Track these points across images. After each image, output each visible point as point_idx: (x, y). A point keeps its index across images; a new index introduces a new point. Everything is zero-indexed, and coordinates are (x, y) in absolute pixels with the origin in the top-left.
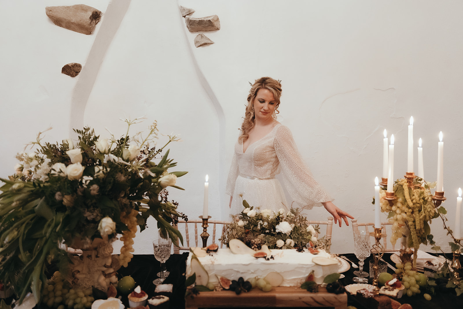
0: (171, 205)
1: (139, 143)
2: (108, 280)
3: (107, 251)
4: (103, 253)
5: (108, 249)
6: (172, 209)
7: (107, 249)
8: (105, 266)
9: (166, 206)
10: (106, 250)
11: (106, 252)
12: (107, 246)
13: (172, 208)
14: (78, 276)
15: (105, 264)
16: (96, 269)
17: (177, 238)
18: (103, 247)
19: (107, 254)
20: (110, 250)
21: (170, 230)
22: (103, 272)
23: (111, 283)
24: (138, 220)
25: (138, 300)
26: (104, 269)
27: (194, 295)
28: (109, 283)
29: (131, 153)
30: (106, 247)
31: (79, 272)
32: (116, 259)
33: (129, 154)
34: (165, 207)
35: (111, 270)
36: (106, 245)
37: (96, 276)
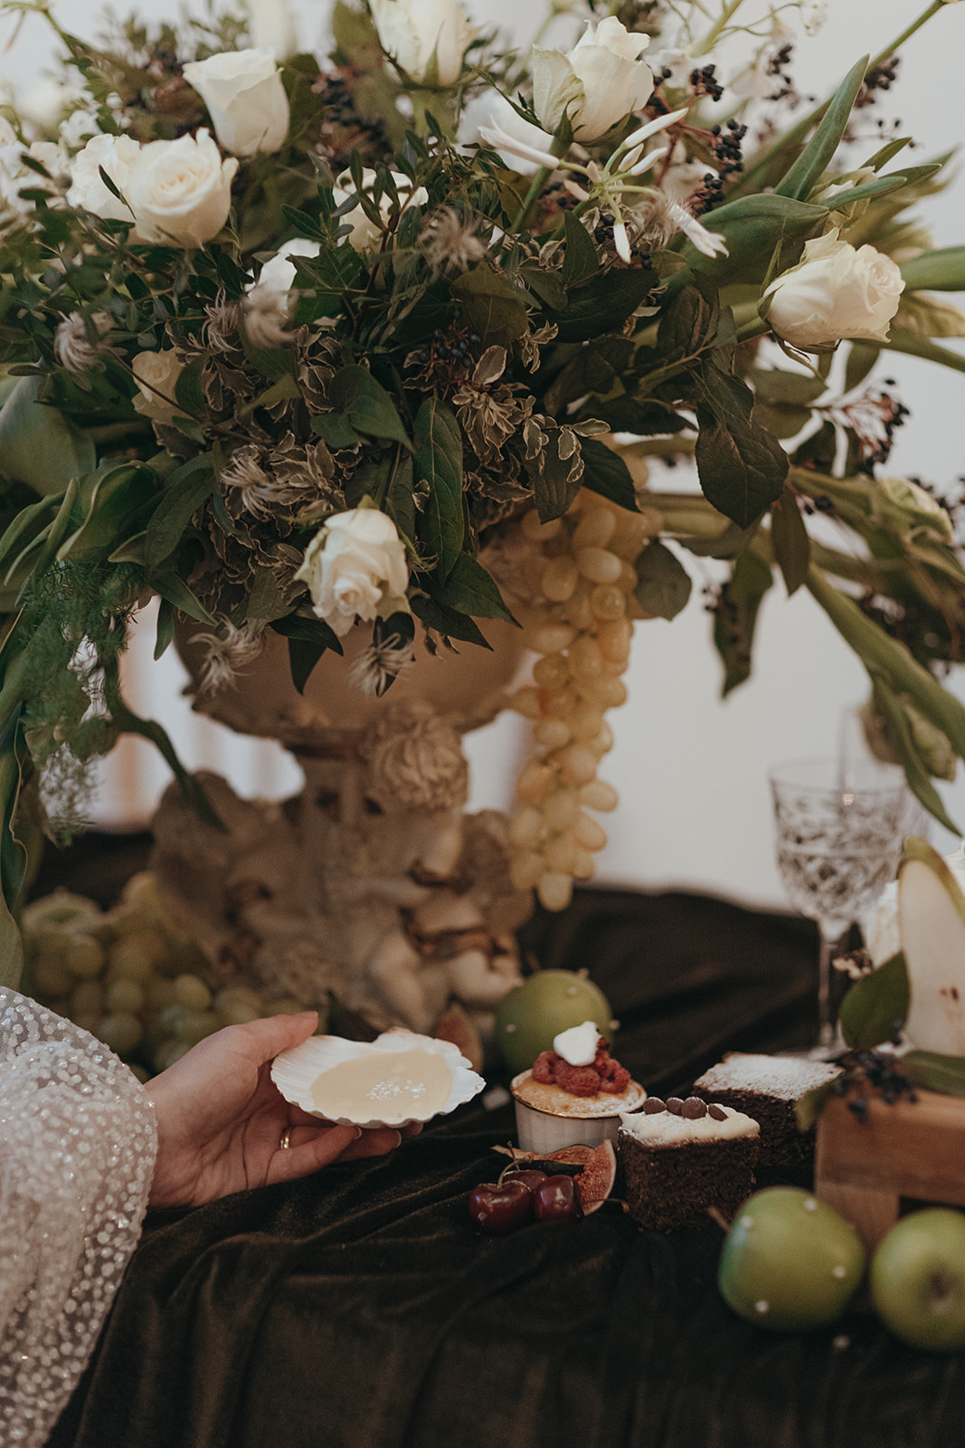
0: (910, 504)
1: (697, 11)
2: (434, 978)
3: (419, 769)
4: (388, 769)
5: (423, 757)
6: (917, 531)
7: (417, 756)
8: (418, 875)
9: (876, 505)
10: (409, 758)
11: (413, 775)
12: (425, 732)
13: (912, 527)
14: (258, 916)
15: (418, 862)
16: (361, 886)
17: (949, 762)
18: (397, 738)
19: (416, 788)
20: (435, 764)
21: (905, 697)
22: (408, 916)
23: (454, 998)
24: (642, 580)
25: (566, 1108)
26: (412, 893)
27: (878, 1107)
28: (440, 1000)
29: (589, 82)
30: (415, 742)
31: (265, 893)
32: (495, 845)
33: (573, 89)
34: (860, 513)
35: (463, 914)
36: (414, 725)
37: (362, 939)
